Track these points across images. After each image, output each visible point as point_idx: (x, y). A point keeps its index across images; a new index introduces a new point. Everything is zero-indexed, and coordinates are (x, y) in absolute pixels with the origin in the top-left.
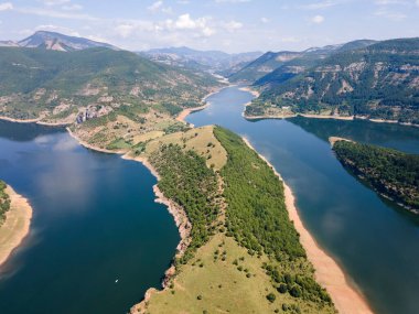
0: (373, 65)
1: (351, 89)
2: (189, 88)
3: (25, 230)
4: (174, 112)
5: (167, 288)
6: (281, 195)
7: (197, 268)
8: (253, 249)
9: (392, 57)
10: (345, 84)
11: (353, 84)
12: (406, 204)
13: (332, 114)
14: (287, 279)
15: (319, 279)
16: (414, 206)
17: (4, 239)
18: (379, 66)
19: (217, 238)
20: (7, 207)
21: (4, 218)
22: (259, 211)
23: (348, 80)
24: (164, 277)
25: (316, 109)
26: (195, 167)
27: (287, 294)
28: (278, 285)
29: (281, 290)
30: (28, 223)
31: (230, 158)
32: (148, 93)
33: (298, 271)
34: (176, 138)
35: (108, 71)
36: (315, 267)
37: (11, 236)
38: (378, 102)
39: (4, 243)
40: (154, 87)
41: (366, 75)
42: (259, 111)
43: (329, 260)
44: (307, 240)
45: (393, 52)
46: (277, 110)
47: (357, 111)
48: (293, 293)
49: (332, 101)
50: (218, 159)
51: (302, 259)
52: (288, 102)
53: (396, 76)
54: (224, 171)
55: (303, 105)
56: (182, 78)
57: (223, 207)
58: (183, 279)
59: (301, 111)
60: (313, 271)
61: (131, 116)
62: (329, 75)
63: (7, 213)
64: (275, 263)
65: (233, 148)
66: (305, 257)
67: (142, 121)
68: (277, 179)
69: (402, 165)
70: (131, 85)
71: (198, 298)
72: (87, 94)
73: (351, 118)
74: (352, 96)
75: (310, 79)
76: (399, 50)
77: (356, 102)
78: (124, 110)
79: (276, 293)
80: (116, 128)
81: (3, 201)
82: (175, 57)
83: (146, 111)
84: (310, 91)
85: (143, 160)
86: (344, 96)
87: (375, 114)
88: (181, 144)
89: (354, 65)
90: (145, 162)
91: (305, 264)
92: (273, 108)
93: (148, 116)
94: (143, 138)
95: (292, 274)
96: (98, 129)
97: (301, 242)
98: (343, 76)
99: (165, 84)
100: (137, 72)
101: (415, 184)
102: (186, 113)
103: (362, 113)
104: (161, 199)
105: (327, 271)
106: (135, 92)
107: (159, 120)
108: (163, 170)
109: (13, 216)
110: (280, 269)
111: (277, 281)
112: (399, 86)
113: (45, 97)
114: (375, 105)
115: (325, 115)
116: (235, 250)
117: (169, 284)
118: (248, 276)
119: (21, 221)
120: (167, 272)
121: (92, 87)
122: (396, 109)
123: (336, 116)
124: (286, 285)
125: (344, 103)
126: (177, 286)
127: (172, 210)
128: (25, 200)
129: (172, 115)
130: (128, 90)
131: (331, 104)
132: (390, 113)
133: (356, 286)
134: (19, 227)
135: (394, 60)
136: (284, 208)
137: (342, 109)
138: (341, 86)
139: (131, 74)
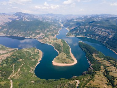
4: (54, 35)
6: (69, 49)
8: (65, 53)
10: (85, 30)
11: (86, 30)
19: (62, 52)
23: (85, 29)
25: (79, 35)
26: (59, 46)
32: (48, 31)
34: (55, 41)
35: (40, 26)
40: (49, 30)
41: (89, 28)
42: (69, 36)
49: (82, 34)
52: (74, 34)
54: (63, 46)
55: (77, 34)
62: (82, 28)
68: (69, 47)
70: (45, 30)
72: (37, 32)
73: (84, 37)
77: (86, 34)
83: (49, 36)
84: (78, 31)
86: (84, 33)
87: (88, 37)
89: (87, 26)
90: (52, 45)
92: (71, 35)
93: (50, 37)
98: (85, 28)
99: (51, 29)
102: (55, 36)
103: (86, 36)
104: (55, 50)
106: (46, 31)
107: (52, 38)
113: (30, 33)
114: (88, 35)
121: (38, 30)
122: (92, 36)
123: (82, 37)
125: (84, 34)
127: (57, 51)
129: (53, 36)
130: (44, 31)
139: (44, 27)
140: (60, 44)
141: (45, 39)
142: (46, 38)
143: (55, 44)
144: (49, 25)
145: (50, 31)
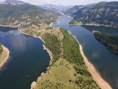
0: (106, 9)
1: (99, 17)
2: (52, 16)
3: (8, 57)
4: (49, 23)
5: (47, 73)
6: (78, 47)
7: (55, 67)
8: (70, 62)
9: (112, 7)
10: (98, 15)
11: (100, 15)
12: (113, 50)
13: (93, 24)
14: (80, 70)
15: (88, 70)
16: (115, 50)
17: (2, 59)
18: (108, 10)
20: (2, 51)
21: (2, 54)
22: (72, 52)
23: (99, 14)
24: (46, 70)
25: (89, 23)
27: (80, 74)
28: (77, 72)
29: (78, 73)
30: (8, 55)
31: (64, 37)
32: (41, 18)
33: (83, 68)
34: (49, 31)
35: (29, 11)
36: (87, 67)
37: (4, 59)
38: (107, 20)
39: (2, 60)
40: (43, 16)
41: (104, 12)
42: (73, 23)
43: (91, 65)
45: (112, 6)
46: (78, 23)
47: (101, 23)
48: (81, 74)
49: (94, 20)
50: (61, 37)
51: (84, 65)
52: (81, 21)
53: (113, 13)
54: (63, 41)
55: (85, 22)
56: (51, 13)
57: (62, 50)
58: (51, 70)
59: (85, 23)
60: (87, 68)
61: (36, 25)
62: (93, 12)
63: (2, 52)
64: (76, 66)
65: (65, 34)
66: (85, 64)
67: (39, 26)
68: (77, 43)
69: (113, 39)
70: (36, 16)
71: (56, 75)
72: (23, 18)
73: (99, 25)
74: (99, 19)
75: (88, 14)
76: (114, 5)
78: (34, 23)
79: (77, 74)
80: (32, 28)
81: (1, 49)
82: (48, 7)
83: (40, 23)
84: (88, 17)
85: (40, 37)
86: (97, 19)
87: (106, 24)
88: (50, 33)
89: (100, 9)
90: (40, 38)
91: (85, 66)
92: (77, 22)
93: (41, 25)
94: (40, 31)
95: (81, 69)
96: (27, 29)
97: (84, 60)
98: (97, 13)
99: (46, 15)
100: (37, 12)
101: (116, 44)
102: (52, 24)
103: (102, 24)
104: (45, 48)
105: (91, 68)
106: (37, 18)
107: (44, 26)
108: (46, 40)
109: (4, 53)
110: (78, 67)
111: (77, 70)
112: (113, 16)
113: (11, 19)
114: (106, 21)
115: (92, 24)
116: (66, 62)
117: (48, 71)
118: (69, 69)
119: (6, 54)
120: (47, 68)
121: (25, 16)
122: (112, 22)
123: (95, 25)
124: (79, 72)
125: (97, 21)
126: (50, 72)
128: (7, 49)
131: (93, 21)
132: (110, 24)
133: (98, 72)
134: (6, 56)
135: (112, 8)
136: (79, 51)
137: (97, 23)
138: (97, 16)
139: (36, 12)
140: (56, 35)
141: (30, 27)
142: (34, 26)
143: (47, 35)
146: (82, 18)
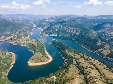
4: (27, 36)
6: (44, 48)
8: (41, 53)
10: (57, 29)
19: (37, 52)
22: (41, 50)
25: (52, 34)
27: (43, 55)
32: (20, 32)
34: (29, 42)
40: (21, 30)
41: (60, 27)
42: (43, 35)
44: (46, 52)
47: (58, 34)
49: (54, 32)
50: (36, 45)
52: (47, 33)
54: (37, 46)
55: (50, 33)
56: (26, 27)
57: (38, 50)
65: (38, 43)
67: (22, 39)
72: (7, 33)
77: (58, 32)
84: (51, 31)
86: (56, 31)
90: (25, 46)
93: (22, 38)
99: (23, 29)
100: (16, 27)
102: (29, 36)
104: (30, 50)
105: (47, 53)
107: (25, 38)
108: (29, 47)
114: (60, 33)
122: (63, 34)
125: (56, 33)
127: (32, 51)
130: (16, 32)
136: (44, 49)
140: (34, 44)
141: (17, 40)
142: (19, 39)
143: (29, 44)
144: (21, 25)
145: (23, 31)
146: (48, 31)
